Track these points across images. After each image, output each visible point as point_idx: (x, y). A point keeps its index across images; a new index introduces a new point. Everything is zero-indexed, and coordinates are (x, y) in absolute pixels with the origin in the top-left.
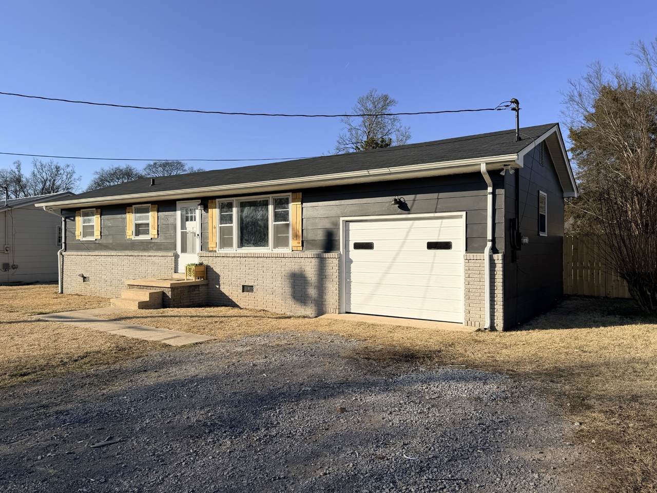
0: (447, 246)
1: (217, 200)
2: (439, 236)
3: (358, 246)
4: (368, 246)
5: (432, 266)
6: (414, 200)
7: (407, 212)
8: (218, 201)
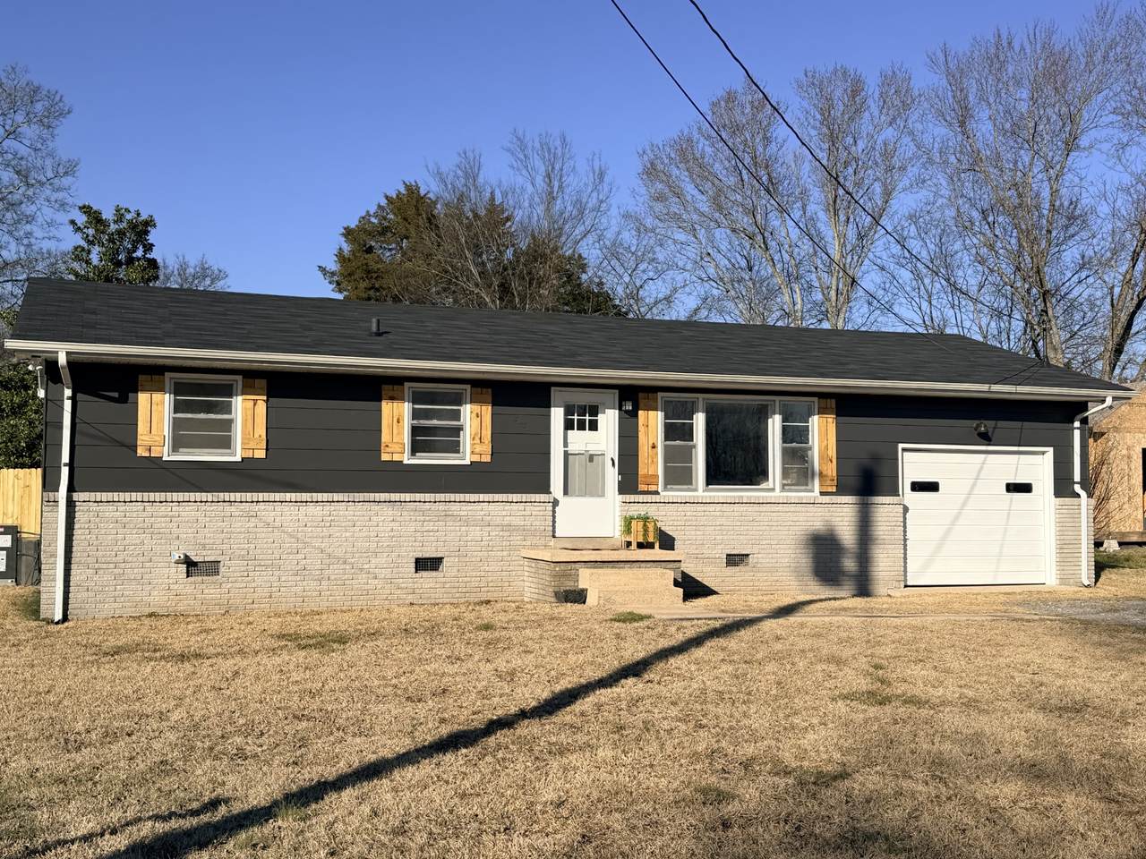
0: (1025, 488)
1: (660, 394)
2: (1016, 476)
3: (918, 487)
4: (932, 487)
5: (1009, 514)
6: (995, 428)
7: (985, 442)
8: (662, 398)
